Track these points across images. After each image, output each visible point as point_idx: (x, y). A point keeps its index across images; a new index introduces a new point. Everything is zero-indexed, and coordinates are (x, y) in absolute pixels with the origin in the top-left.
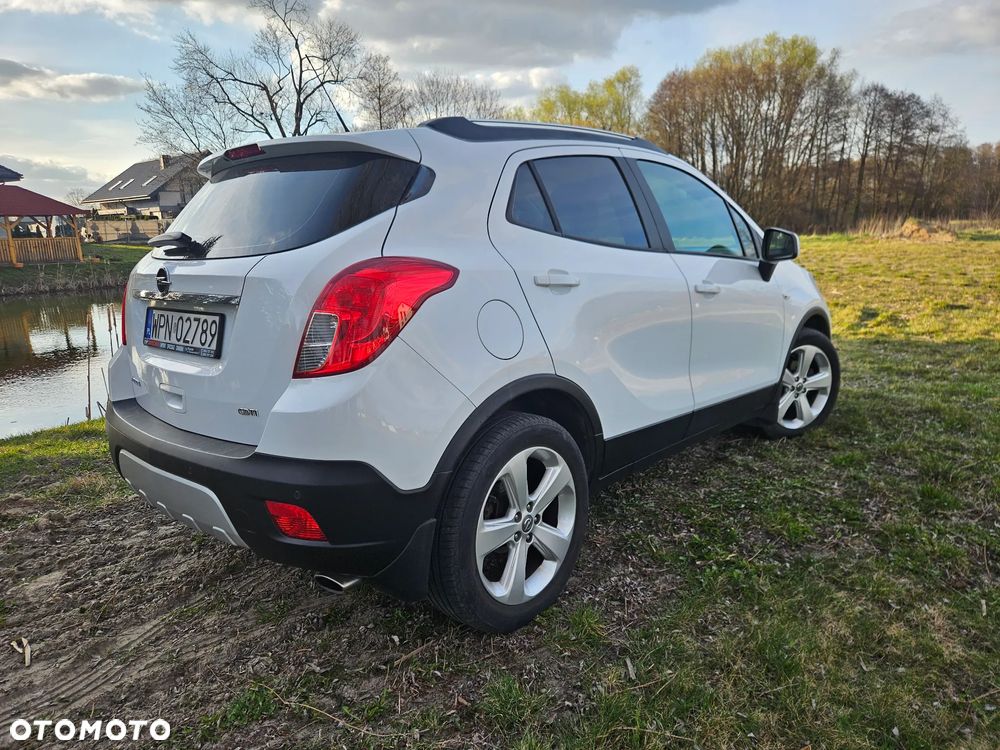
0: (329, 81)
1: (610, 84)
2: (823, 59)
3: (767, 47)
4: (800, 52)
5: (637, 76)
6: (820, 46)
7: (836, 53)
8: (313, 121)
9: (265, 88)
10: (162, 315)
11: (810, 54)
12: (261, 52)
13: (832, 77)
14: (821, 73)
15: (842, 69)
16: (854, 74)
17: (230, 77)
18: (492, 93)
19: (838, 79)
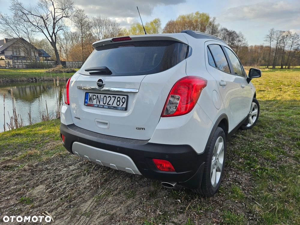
0: (64, 17)
1: (152, 23)
2: (211, 20)
3: (196, 15)
4: (205, 18)
5: (160, 21)
6: (210, 16)
7: (214, 18)
8: (59, 29)
9: (42, 18)
10: (94, 95)
11: (208, 18)
12: (40, 5)
13: (213, 25)
14: (210, 24)
15: (216, 23)
16: (219, 25)
17: (30, 13)
18: (117, 24)
19: (215, 26)
